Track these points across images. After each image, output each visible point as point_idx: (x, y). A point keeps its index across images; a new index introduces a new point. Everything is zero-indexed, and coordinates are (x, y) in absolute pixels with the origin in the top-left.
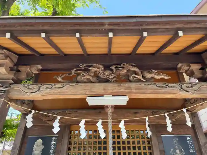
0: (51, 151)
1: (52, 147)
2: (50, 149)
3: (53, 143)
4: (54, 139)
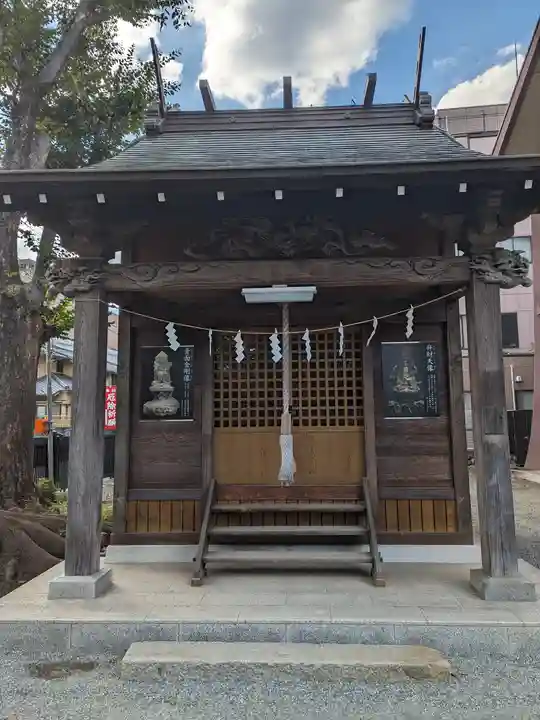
0: (186, 371)
1: (187, 365)
2: (184, 367)
3: (187, 358)
4: (187, 351)
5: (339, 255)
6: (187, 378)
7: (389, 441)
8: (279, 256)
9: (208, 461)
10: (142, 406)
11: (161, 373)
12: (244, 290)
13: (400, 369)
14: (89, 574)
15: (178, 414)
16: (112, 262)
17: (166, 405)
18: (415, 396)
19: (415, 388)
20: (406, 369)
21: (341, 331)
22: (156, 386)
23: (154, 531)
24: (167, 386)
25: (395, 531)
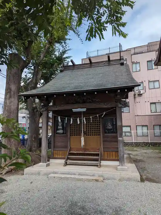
0: (65, 124)
3: (65, 122)
4: (65, 120)
5: (90, 102)
6: (65, 126)
7: (106, 139)
8: (79, 103)
9: (69, 143)
10: (56, 132)
11: (60, 125)
12: (73, 110)
13: (108, 124)
14: (45, 163)
15: (63, 133)
16: (50, 105)
17: (61, 131)
18: (111, 129)
19: (111, 127)
20: (109, 124)
21: (91, 117)
22: (59, 127)
23: (59, 157)
24: (61, 127)
25: (107, 158)
